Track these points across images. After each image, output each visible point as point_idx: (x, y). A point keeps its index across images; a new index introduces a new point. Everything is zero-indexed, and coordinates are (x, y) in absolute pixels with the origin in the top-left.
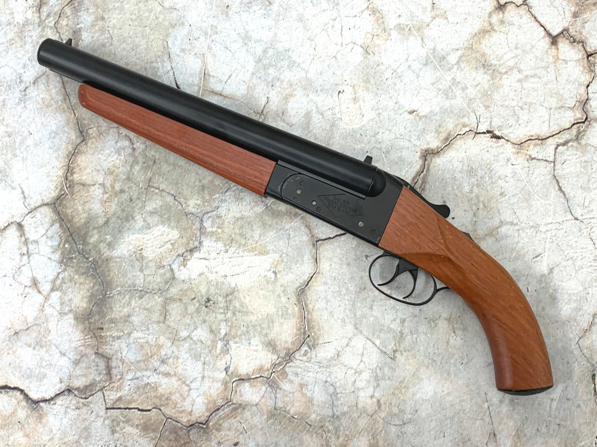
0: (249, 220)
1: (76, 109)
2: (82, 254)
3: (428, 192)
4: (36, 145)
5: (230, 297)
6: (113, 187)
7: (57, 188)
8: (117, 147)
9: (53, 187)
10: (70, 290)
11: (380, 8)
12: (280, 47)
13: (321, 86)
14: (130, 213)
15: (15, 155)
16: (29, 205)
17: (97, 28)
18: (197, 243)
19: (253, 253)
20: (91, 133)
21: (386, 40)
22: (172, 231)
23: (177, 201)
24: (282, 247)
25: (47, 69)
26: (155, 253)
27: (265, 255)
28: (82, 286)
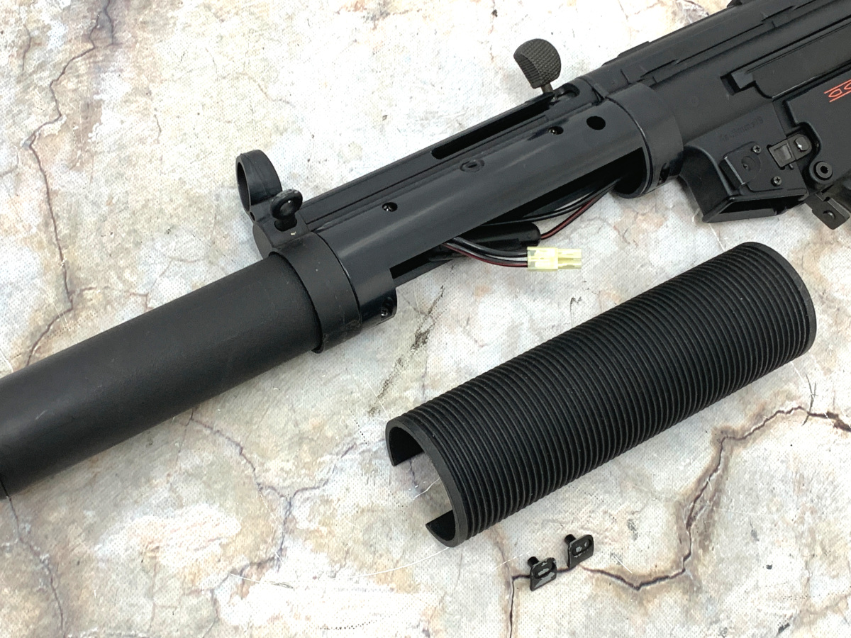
0: (385, 515)
1: (66, 247)
2: (27, 543)
3: (724, 510)
14: (144, 470)
17: (134, 106)
18: (274, 551)
19: (386, 585)
20: (88, 297)
21: (659, 225)
22: (226, 519)
23: (245, 458)
24: (446, 581)
25: (20, 164)
26: (183, 561)
27: (410, 592)
28: (15, 613)
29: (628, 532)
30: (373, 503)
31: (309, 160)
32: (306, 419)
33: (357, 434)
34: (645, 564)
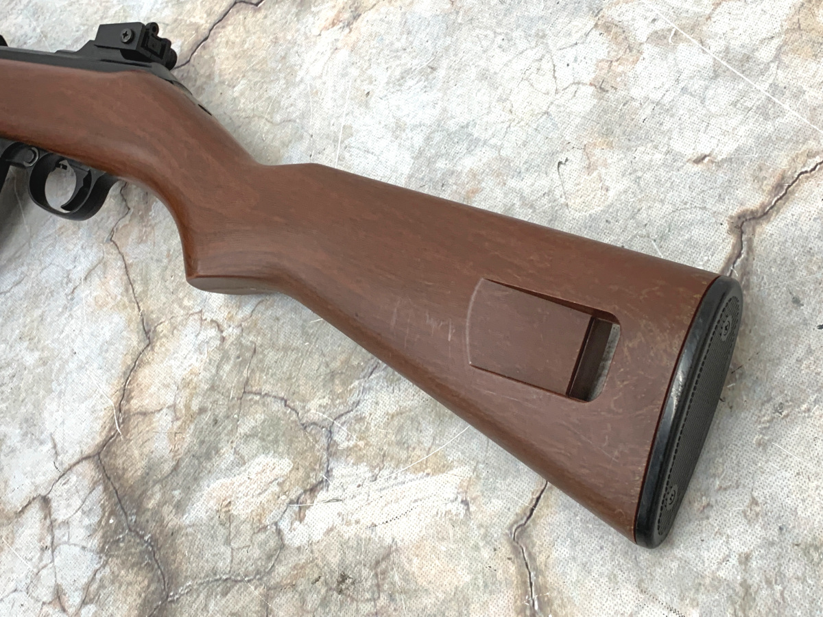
0: (413, 413)
1: (142, 300)
2: (135, 531)
3: (755, 290)
4: (81, 368)
5: (383, 565)
6: (187, 407)
7: (105, 427)
8: (197, 343)
9: (97, 427)
10: (111, 598)
11: (617, 19)
12: (452, 125)
13: (526, 163)
14: (213, 445)
15: (50, 391)
16: (62, 464)
18: (322, 475)
19: (422, 473)
20: (160, 330)
21: (635, 62)
22: (280, 462)
23: (290, 407)
24: (477, 451)
25: (105, 253)
26: (250, 506)
27: (444, 472)
28: (130, 588)
32: (334, 358)
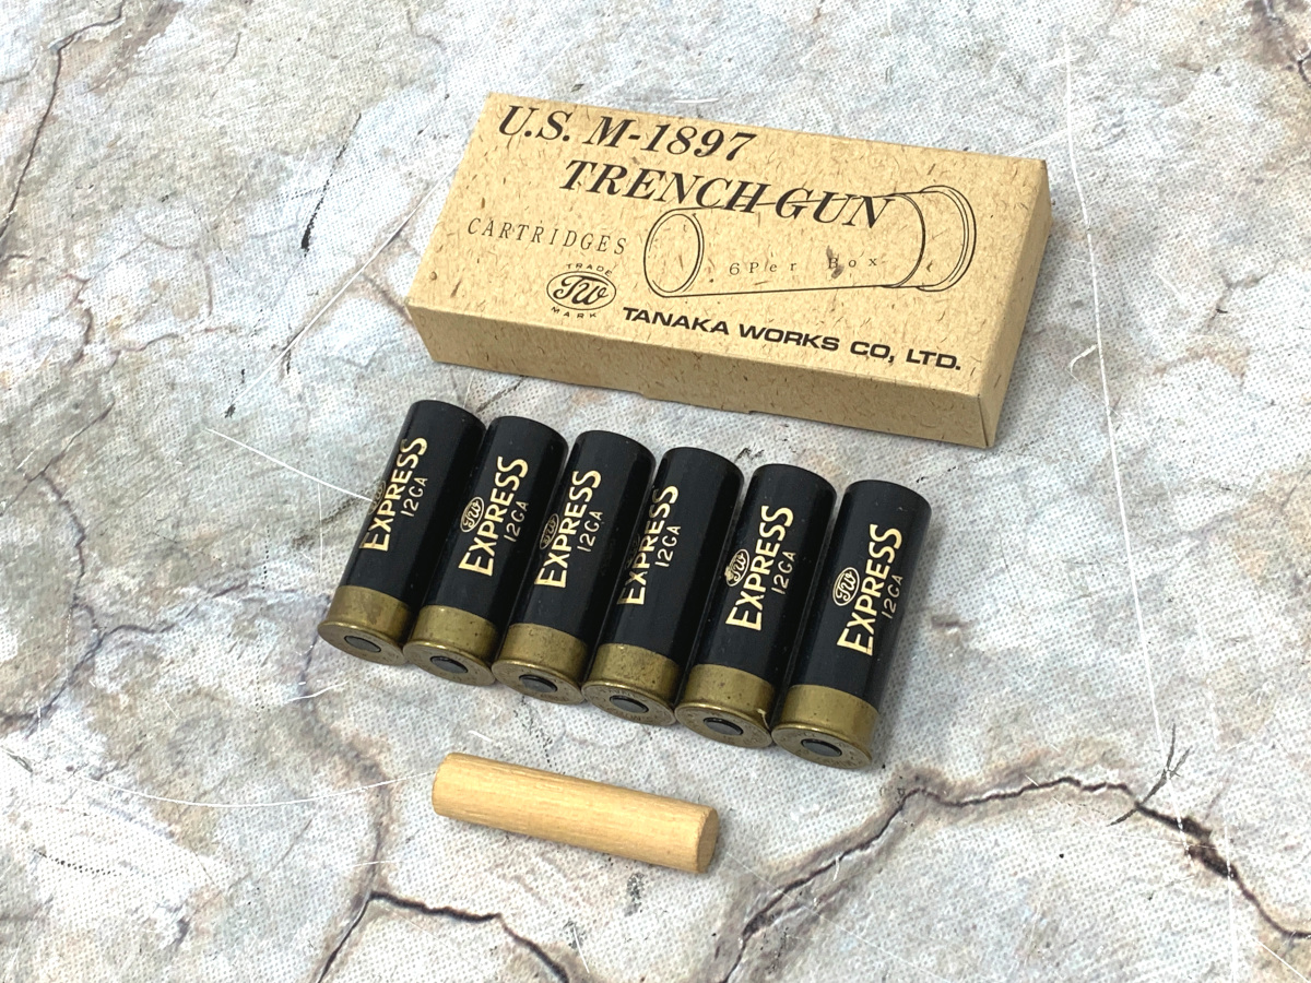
29: (623, 894)
30: (220, 686)
31: (420, 132)
33: (257, 569)
34: (622, 967)
